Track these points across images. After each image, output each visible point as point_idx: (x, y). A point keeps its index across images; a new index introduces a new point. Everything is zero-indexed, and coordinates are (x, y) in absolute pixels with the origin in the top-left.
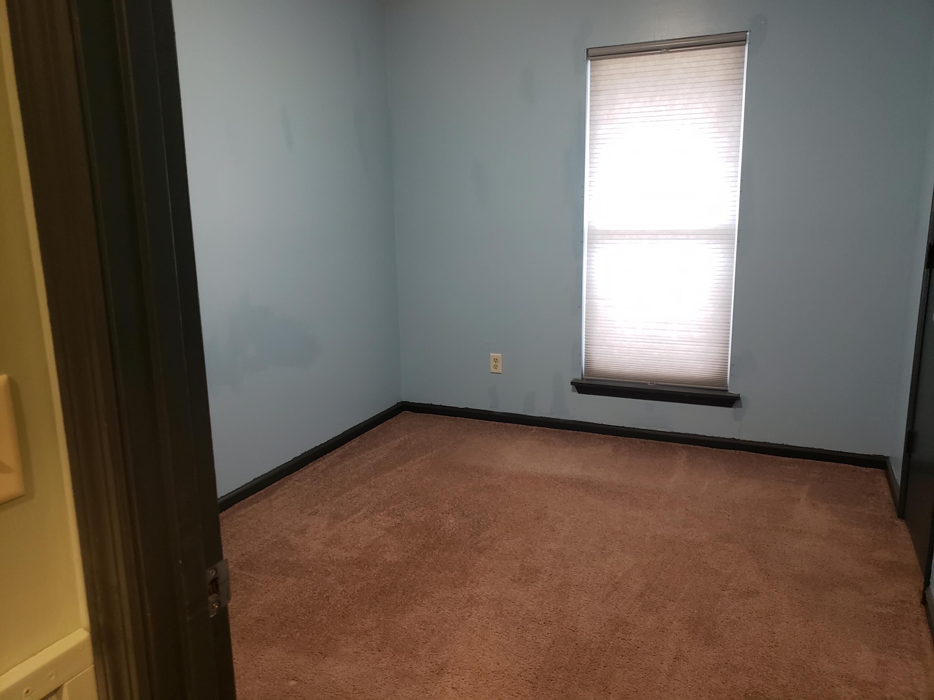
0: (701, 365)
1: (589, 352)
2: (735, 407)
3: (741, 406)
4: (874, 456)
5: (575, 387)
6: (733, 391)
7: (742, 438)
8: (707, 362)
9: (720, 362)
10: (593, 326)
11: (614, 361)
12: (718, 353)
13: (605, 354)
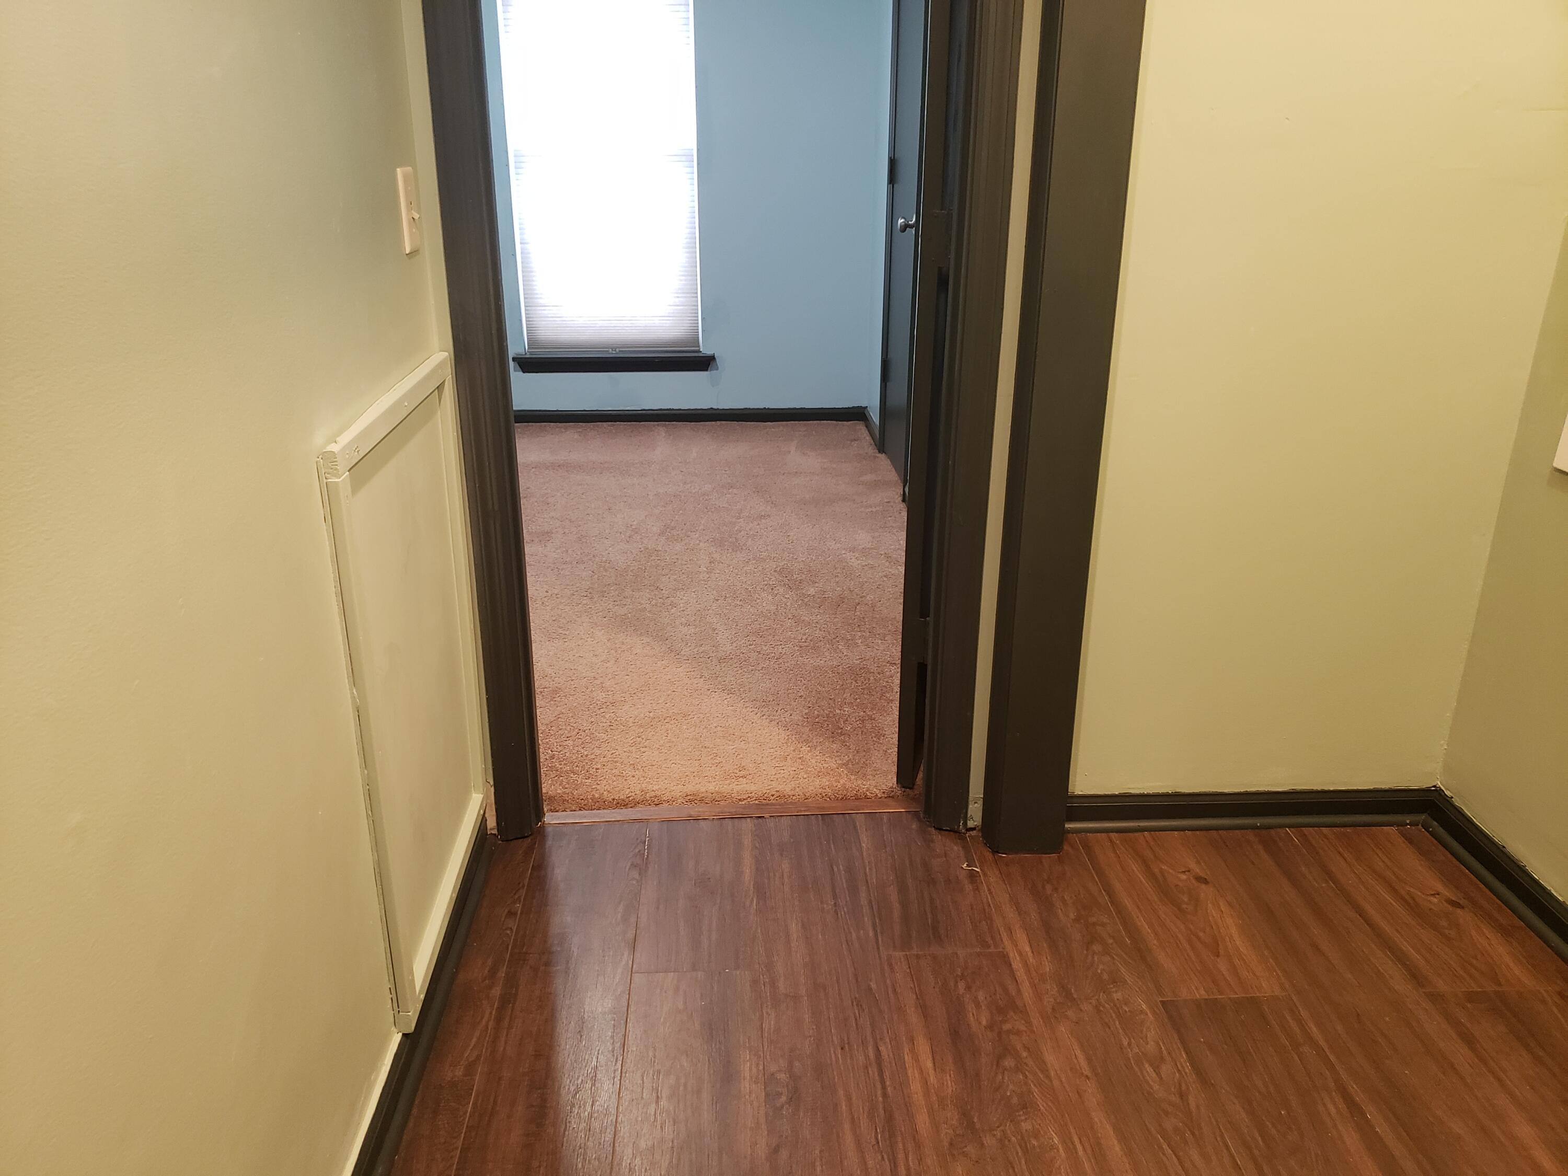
0: (668, 322)
1: (531, 319)
2: (711, 370)
3: (717, 369)
4: (853, 407)
5: (518, 366)
6: (705, 349)
7: (721, 407)
8: (674, 318)
9: (689, 317)
10: (533, 281)
11: (565, 326)
12: (686, 306)
13: (552, 317)
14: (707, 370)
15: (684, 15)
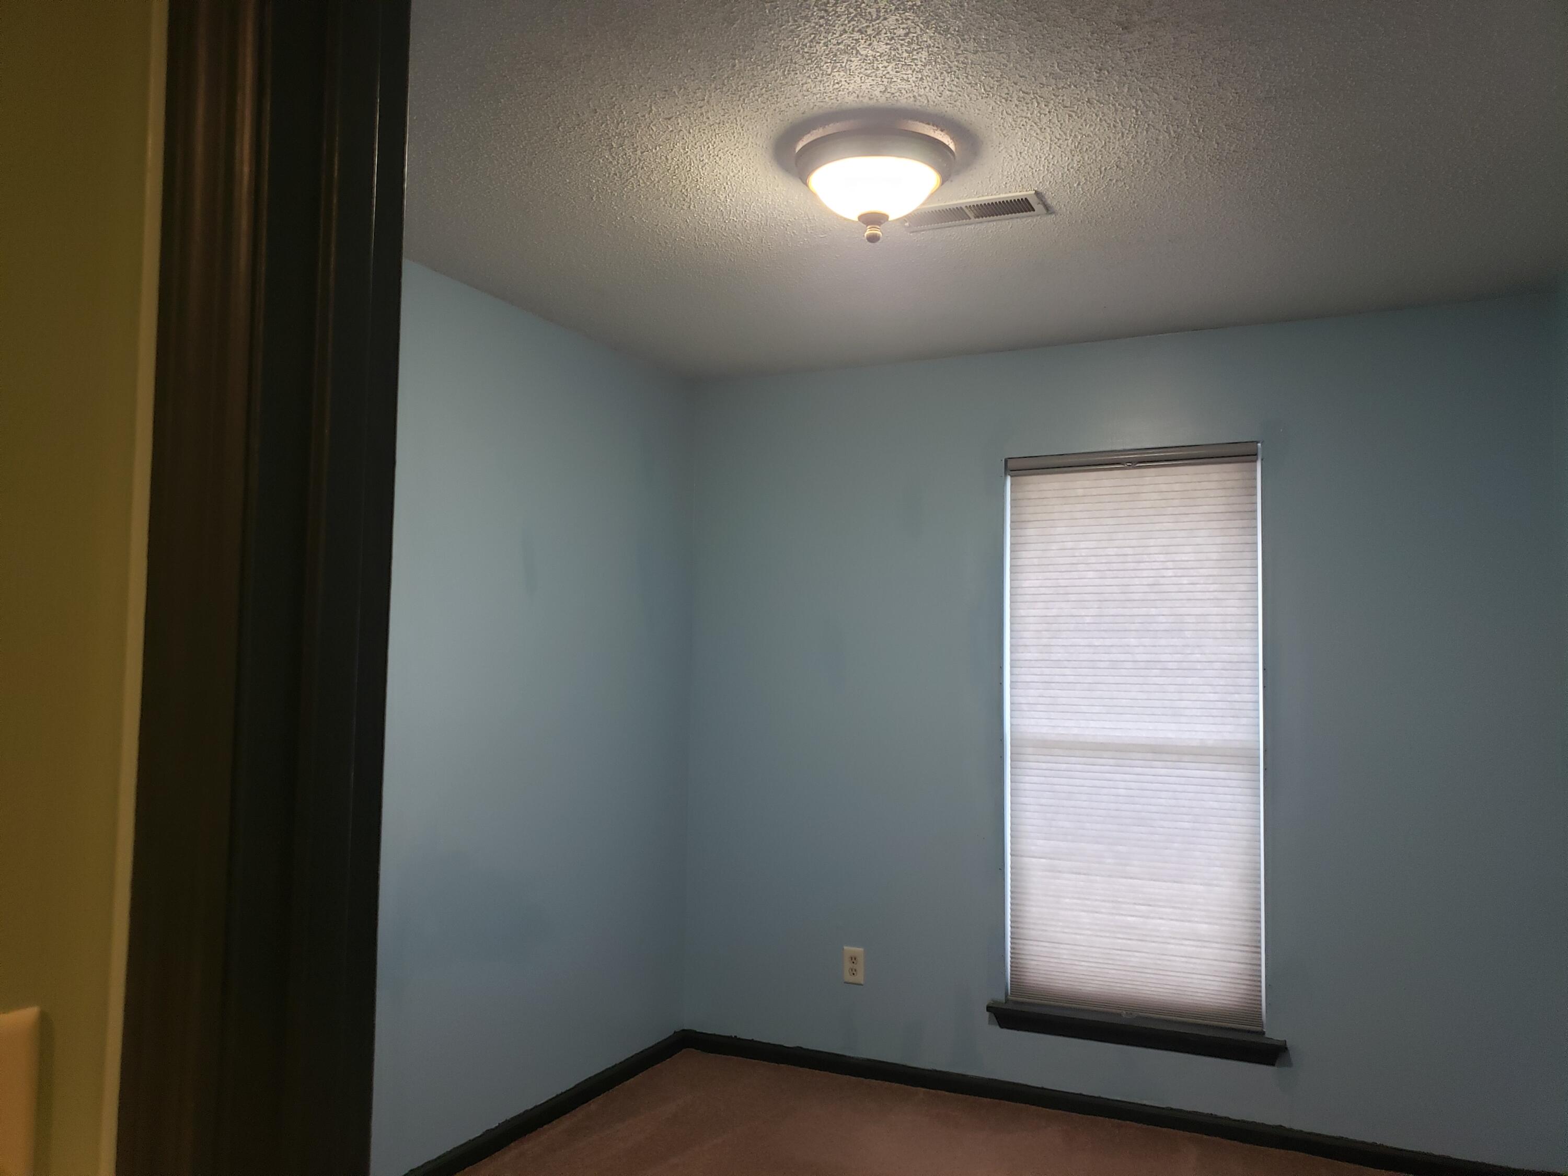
2: (1279, 1066)
3: (1289, 1064)
5: (993, 1016)
6: (1274, 1033)
8: (1224, 980)
9: (1246, 980)
10: (1024, 905)
11: (1062, 970)
12: (1242, 963)
13: (1046, 957)
14: (1273, 1065)
15: (1248, 579)
